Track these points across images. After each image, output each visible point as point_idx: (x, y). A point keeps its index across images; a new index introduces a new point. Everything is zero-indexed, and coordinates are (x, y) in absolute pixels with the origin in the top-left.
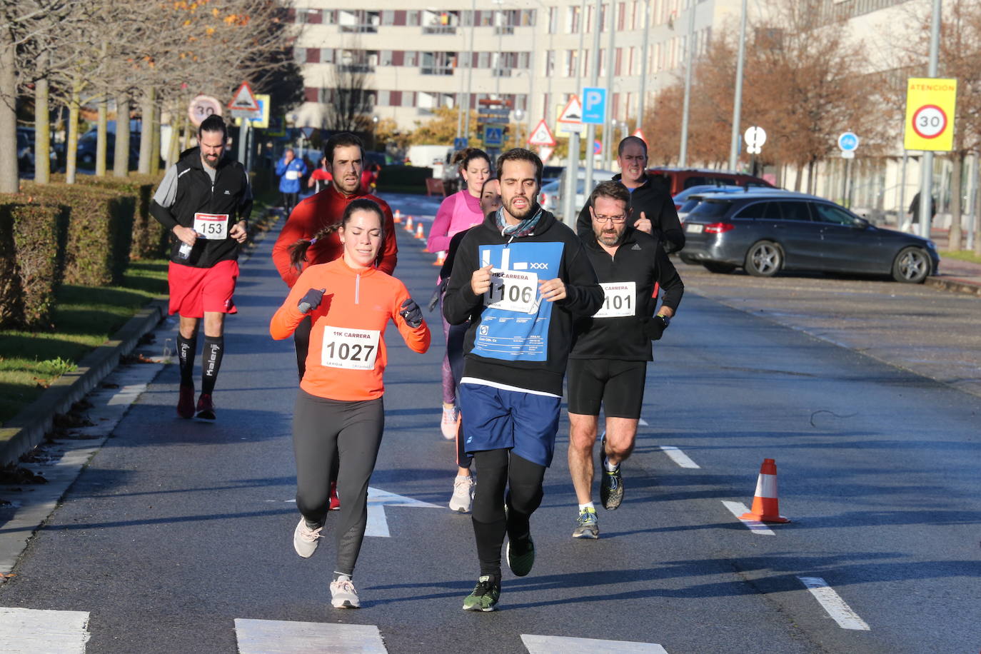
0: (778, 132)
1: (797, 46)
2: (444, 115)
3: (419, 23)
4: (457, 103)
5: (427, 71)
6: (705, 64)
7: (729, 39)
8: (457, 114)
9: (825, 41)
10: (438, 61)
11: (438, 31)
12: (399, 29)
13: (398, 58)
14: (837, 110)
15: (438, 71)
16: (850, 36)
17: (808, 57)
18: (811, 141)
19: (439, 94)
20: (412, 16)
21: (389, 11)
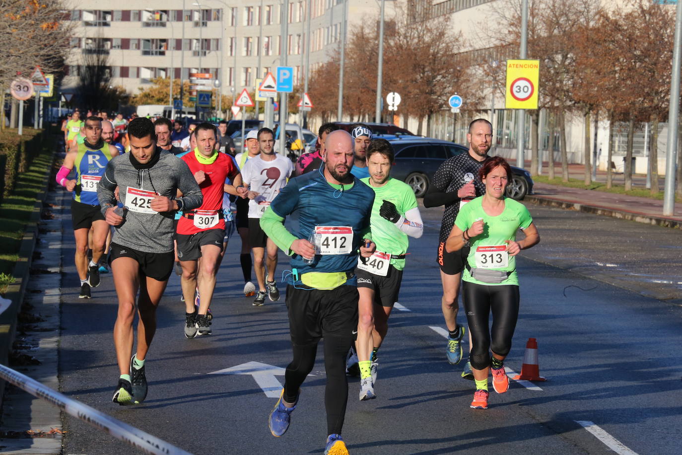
0: (405, 95)
1: (416, 35)
2: (159, 84)
3: (140, 19)
4: (168, 75)
5: (146, 53)
6: (350, 48)
7: (367, 31)
8: (169, 83)
9: (435, 32)
10: (154, 45)
11: (153, 24)
12: (126, 23)
13: (125, 44)
14: (445, 80)
15: (154, 53)
16: (452, 28)
17: (424, 43)
18: (429, 102)
19: (155, 68)
20: (135, 13)
21: (118, 11)
